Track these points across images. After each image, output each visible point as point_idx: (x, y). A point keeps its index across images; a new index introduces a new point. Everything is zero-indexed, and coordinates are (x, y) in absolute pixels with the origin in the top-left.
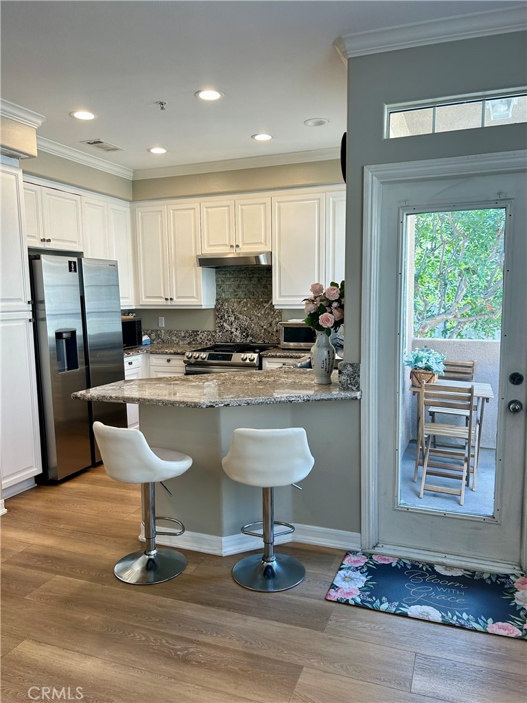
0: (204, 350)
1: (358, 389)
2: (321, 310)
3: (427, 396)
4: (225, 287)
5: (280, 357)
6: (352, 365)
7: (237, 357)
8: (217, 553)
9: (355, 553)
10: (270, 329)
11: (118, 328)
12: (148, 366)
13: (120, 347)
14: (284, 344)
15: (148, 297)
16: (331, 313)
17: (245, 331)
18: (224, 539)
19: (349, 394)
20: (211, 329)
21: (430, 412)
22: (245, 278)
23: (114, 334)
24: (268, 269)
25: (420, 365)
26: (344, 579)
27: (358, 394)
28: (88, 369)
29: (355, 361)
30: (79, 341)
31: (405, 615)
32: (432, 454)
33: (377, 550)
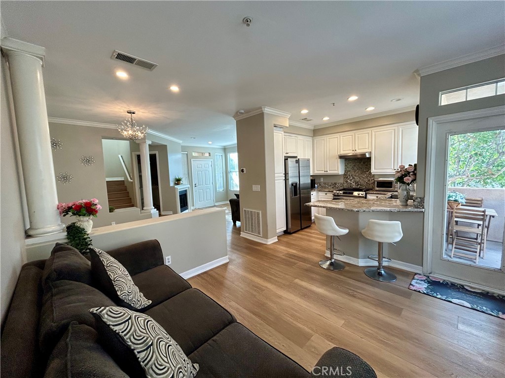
0: (340, 190)
1: (423, 208)
2: (405, 175)
3: (456, 213)
4: (348, 166)
5: (375, 194)
6: (420, 198)
7: (356, 193)
8: (357, 264)
9: (420, 274)
10: (369, 182)
11: (310, 182)
12: (318, 196)
13: (309, 189)
14: (377, 189)
15: (317, 171)
16: (409, 177)
17: (357, 183)
18: (359, 260)
19: (419, 210)
20: (342, 182)
21: (455, 221)
22: (358, 162)
23: (308, 183)
24: (370, 159)
25: (451, 199)
26: (416, 283)
27: (424, 210)
28: (300, 196)
29: (422, 196)
30: (298, 186)
31: (451, 302)
32: (457, 240)
33: (431, 275)
